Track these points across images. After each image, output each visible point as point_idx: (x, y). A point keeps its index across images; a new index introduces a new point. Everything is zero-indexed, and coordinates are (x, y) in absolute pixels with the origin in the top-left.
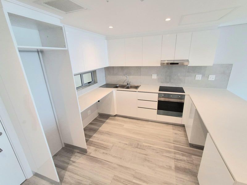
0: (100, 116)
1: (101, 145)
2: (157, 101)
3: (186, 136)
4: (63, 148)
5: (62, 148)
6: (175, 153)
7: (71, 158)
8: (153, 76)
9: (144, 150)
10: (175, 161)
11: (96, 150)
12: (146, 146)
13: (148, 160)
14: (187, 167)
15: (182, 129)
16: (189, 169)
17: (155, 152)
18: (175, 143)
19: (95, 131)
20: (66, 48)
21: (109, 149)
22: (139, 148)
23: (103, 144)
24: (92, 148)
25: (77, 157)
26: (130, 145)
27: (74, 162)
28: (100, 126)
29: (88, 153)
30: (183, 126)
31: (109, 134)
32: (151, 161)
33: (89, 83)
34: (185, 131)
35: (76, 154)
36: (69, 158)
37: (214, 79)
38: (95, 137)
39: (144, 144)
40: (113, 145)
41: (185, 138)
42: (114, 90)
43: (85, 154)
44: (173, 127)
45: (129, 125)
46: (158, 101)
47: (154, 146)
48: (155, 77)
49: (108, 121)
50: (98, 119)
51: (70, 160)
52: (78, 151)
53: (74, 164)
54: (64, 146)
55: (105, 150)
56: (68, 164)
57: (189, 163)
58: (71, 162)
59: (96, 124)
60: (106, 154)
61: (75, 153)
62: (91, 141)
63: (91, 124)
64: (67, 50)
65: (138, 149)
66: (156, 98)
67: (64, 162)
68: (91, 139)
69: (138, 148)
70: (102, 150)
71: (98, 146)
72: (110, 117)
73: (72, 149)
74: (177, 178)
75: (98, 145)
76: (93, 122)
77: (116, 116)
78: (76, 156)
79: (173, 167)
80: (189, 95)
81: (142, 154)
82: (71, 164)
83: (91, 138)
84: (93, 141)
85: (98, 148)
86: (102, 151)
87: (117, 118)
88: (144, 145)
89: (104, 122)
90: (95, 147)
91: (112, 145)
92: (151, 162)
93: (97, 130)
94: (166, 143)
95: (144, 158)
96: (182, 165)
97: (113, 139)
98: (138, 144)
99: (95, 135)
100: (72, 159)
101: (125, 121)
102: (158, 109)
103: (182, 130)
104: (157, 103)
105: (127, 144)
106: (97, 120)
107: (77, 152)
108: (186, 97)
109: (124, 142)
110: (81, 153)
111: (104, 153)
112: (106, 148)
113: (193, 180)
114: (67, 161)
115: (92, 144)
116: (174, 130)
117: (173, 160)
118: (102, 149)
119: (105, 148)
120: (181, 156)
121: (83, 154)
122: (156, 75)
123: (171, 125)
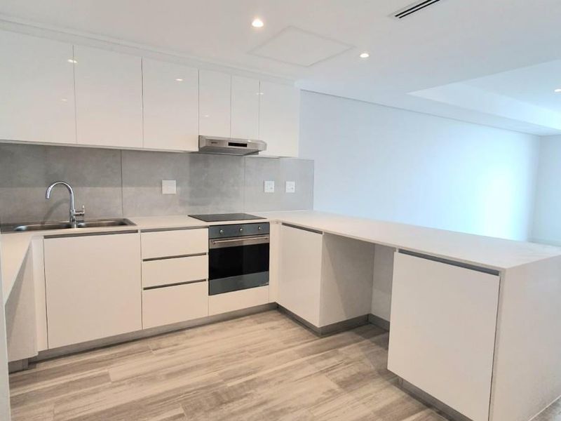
2: (207, 252)
6: (311, 362)
8: (163, 187)
9: (246, 396)
10: (327, 376)
12: (241, 386)
13: (282, 411)
14: (354, 372)
16: (359, 373)
17: (276, 384)
18: (289, 345)
26: (195, 410)
32: (289, 408)
37: (293, 191)
39: (229, 385)
57: (347, 364)
65: (230, 404)
69: (226, 403)
74: (362, 401)
79: (335, 387)
81: (250, 408)
88: (232, 387)
92: (292, 410)
94: (274, 354)
95: (268, 412)
96: (342, 374)
98: (215, 393)
102: (210, 278)
103: (274, 316)
104: (206, 257)
105: (182, 415)
113: (382, 384)
117: (323, 376)
120: (325, 361)
122: (174, 182)
123: (248, 317)
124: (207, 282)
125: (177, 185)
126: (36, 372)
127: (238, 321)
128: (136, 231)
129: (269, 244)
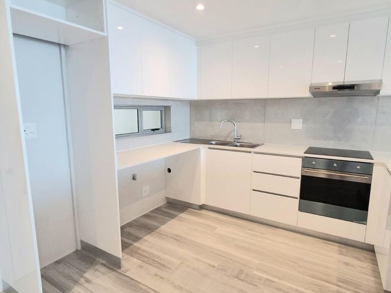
0: (168, 204)
1: (156, 259)
2: (300, 176)
3: (377, 274)
4: (77, 251)
5: (74, 250)
7: (84, 272)
8: (292, 124)
9: (255, 285)
11: (141, 267)
12: (260, 279)
15: (366, 256)
18: (340, 284)
19: (150, 230)
20: (104, 32)
21: (170, 269)
22: (242, 280)
23: (159, 257)
24: (134, 260)
25: (97, 273)
26: (222, 269)
27: (88, 281)
28: (163, 223)
29: (123, 269)
30: (370, 249)
31: (177, 239)
33: (153, 130)
34: (375, 262)
35: (99, 267)
36: (81, 273)
38: (146, 241)
39: (255, 273)
40: (182, 263)
41: (373, 279)
42: (203, 149)
43: (115, 270)
44: (339, 247)
45: (227, 228)
46: (302, 176)
47: (282, 282)
48: (297, 124)
49: (182, 215)
50: (162, 209)
51: (82, 276)
52: (104, 262)
53: (86, 285)
54: (79, 248)
55: (160, 269)
56: (76, 282)
58: (82, 280)
59: (155, 217)
60: (162, 278)
61: (96, 265)
62: (135, 246)
63: (146, 216)
64: (105, 36)
65: (240, 282)
66: (296, 169)
67: (69, 277)
68: (136, 244)
70: (154, 268)
71: (149, 260)
72: (190, 209)
73: (93, 257)
75: (148, 258)
76: (152, 214)
77: (202, 207)
78: (96, 270)
80: (384, 165)
82: (81, 285)
83: (139, 242)
84: (139, 248)
85: (146, 263)
86: (154, 270)
87: (204, 212)
88: (255, 275)
89: (173, 217)
90: (141, 260)
91: (177, 262)
93: (156, 229)
97: (183, 251)
98: (242, 270)
99: (148, 238)
100: (86, 275)
101: (220, 220)
102: (301, 198)
103: (365, 258)
104: (299, 181)
105: (214, 267)
106: (162, 211)
107: (102, 264)
108: (376, 170)
109: (209, 261)
110: (108, 267)
111: (157, 275)
112: (164, 266)
114: (76, 276)
115: (136, 253)
116: (341, 254)
118: (153, 266)
119: (161, 265)
121: (111, 269)
122: (301, 120)
123: (337, 244)
124: (298, 200)
125: (303, 123)
126: (199, 213)
127: (324, 243)
128: (250, 152)
129: (370, 185)
